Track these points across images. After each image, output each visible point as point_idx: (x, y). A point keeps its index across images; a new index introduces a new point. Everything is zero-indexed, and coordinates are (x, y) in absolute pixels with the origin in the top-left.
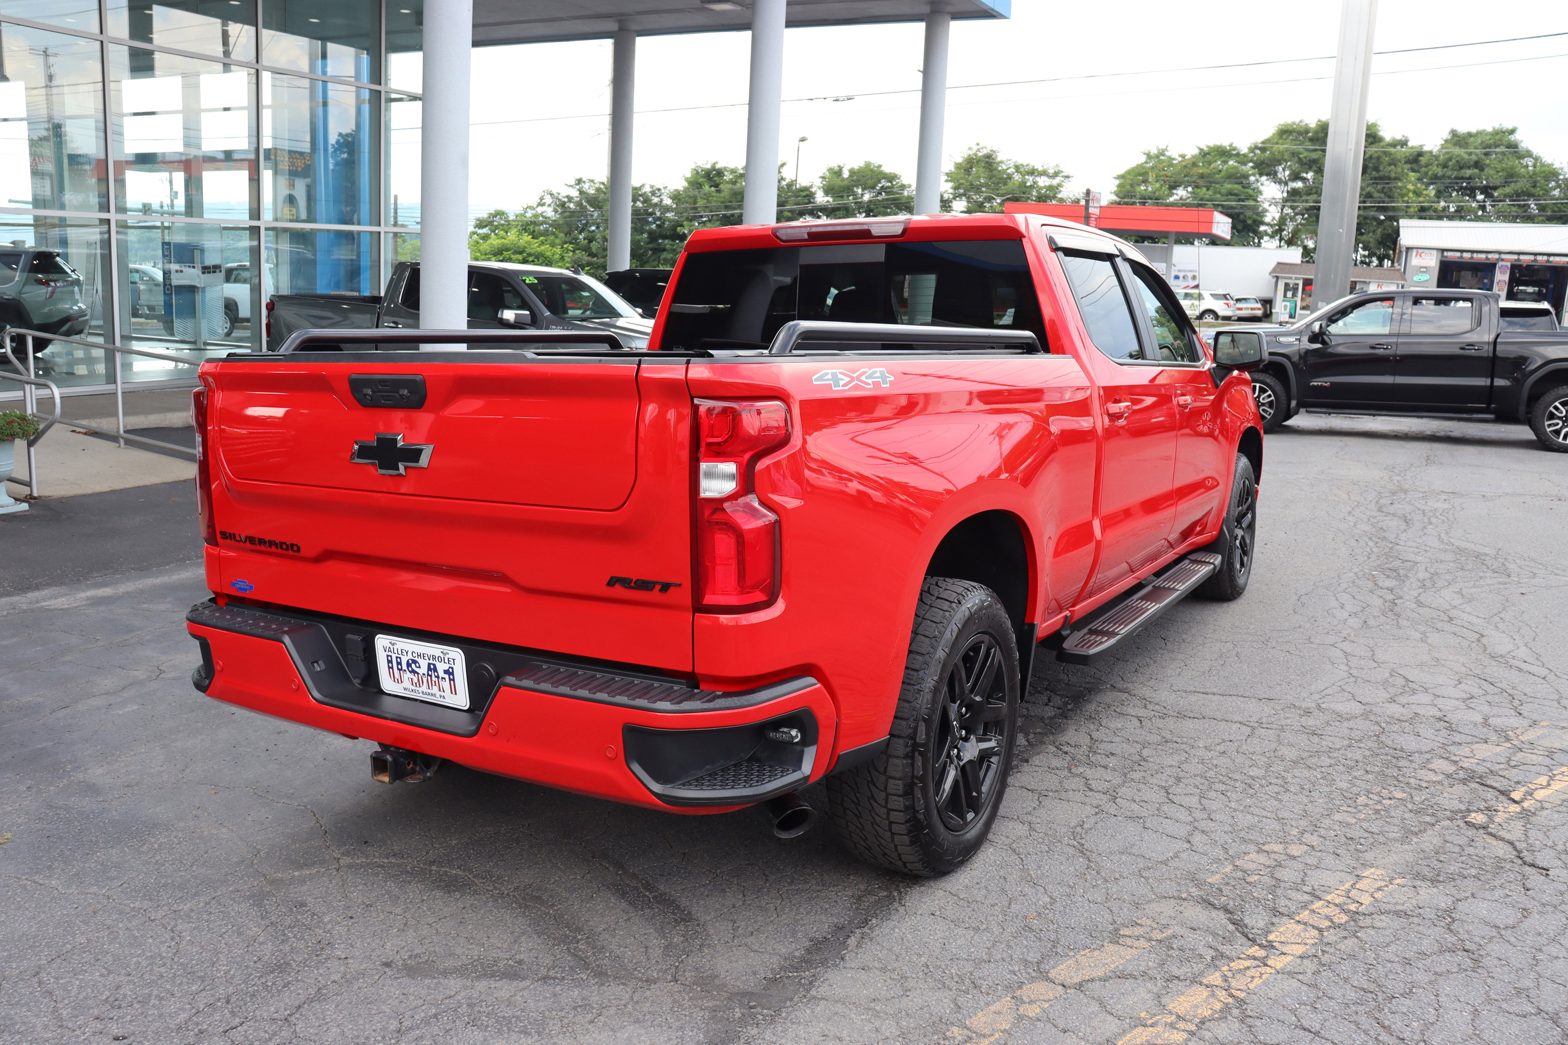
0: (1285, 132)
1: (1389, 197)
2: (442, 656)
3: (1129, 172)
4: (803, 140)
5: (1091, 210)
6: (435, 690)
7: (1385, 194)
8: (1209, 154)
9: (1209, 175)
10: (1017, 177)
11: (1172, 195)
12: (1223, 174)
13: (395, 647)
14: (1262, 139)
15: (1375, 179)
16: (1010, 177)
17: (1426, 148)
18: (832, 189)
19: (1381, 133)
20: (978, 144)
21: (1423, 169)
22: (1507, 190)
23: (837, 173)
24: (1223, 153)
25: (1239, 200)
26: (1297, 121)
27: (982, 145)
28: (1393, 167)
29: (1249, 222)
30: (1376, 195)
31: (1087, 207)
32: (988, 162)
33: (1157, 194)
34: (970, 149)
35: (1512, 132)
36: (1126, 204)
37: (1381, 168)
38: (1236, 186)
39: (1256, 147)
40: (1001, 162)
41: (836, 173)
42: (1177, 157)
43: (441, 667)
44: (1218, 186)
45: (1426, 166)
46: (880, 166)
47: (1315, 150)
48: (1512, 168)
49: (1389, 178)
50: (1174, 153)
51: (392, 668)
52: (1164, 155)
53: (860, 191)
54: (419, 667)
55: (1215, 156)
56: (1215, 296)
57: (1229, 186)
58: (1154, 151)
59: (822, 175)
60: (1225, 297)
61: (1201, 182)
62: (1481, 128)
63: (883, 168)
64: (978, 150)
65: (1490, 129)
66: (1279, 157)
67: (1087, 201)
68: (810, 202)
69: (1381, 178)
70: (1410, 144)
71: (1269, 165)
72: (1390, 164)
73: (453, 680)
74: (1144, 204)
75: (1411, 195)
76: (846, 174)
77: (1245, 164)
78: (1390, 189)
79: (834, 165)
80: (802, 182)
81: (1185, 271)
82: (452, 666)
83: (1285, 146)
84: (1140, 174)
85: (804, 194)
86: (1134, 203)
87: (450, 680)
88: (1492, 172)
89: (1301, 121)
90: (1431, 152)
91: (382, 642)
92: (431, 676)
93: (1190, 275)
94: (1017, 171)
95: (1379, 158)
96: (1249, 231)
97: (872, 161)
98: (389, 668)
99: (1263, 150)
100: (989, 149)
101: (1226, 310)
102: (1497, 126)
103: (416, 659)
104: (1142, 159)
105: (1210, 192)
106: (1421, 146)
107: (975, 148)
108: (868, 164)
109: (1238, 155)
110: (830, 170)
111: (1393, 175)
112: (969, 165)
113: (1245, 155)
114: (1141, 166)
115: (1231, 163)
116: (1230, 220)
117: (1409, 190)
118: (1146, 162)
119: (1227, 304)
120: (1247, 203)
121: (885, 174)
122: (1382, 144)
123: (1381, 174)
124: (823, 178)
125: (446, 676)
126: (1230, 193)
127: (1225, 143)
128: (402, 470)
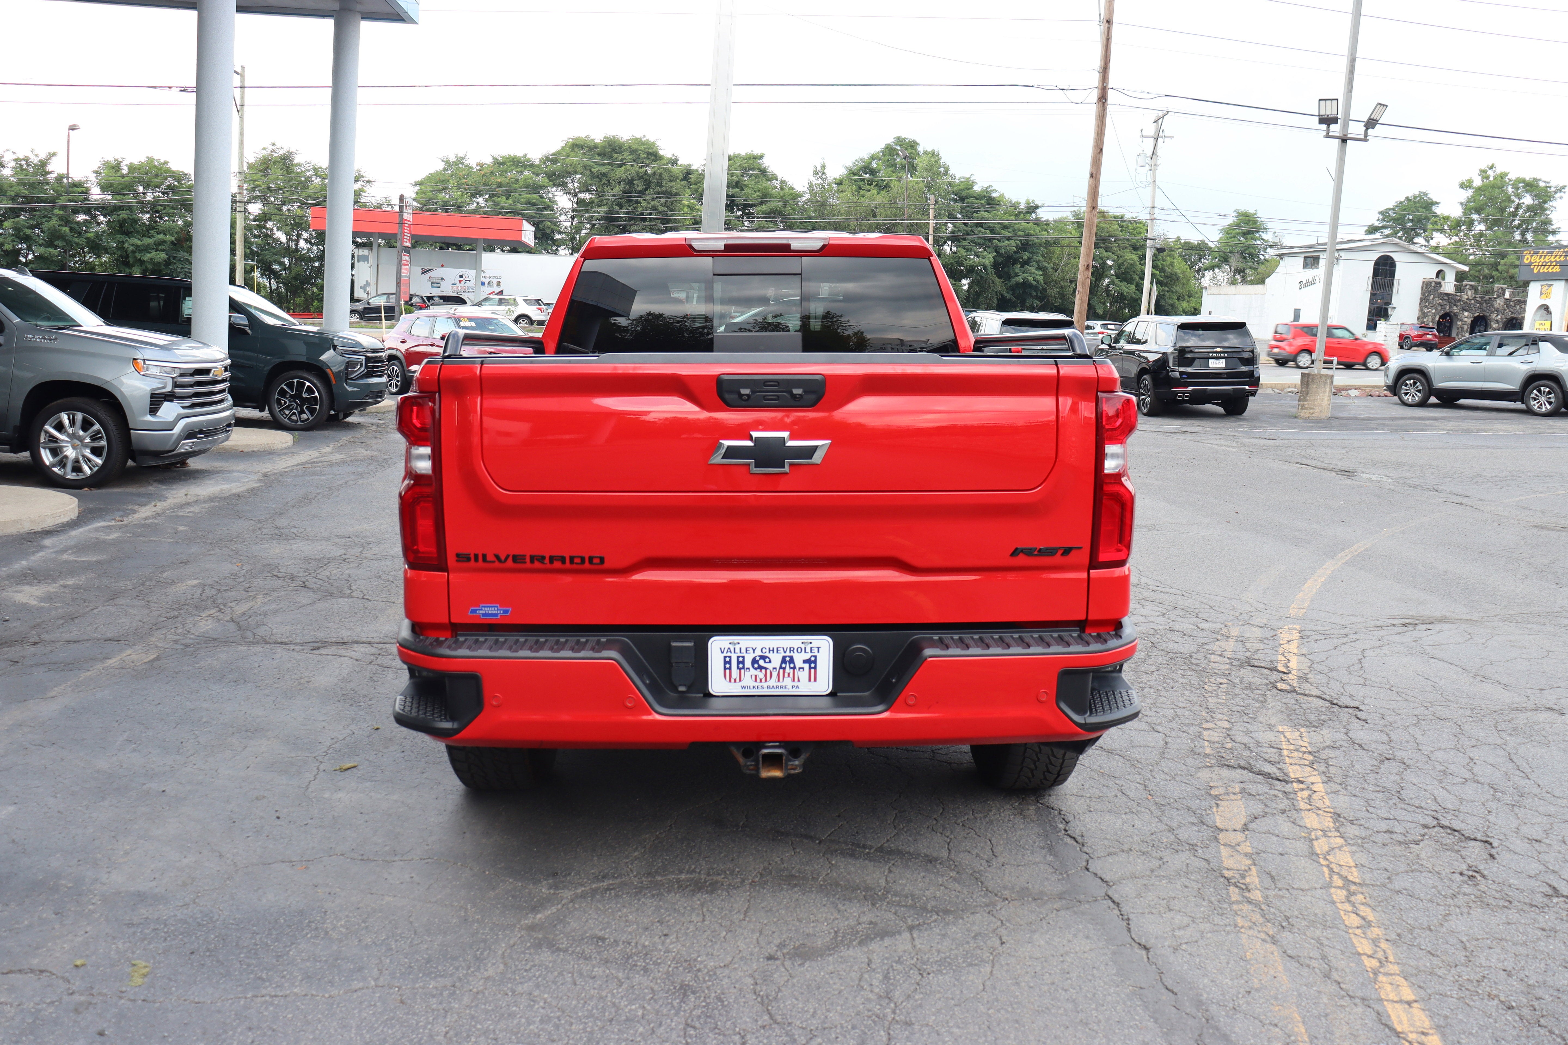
0: (576, 146)
1: (672, 210)
2: (803, 646)
3: (430, 178)
4: (73, 128)
5: (405, 216)
6: (788, 682)
7: (667, 207)
8: (503, 163)
9: (509, 184)
10: (317, 181)
11: (472, 202)
12: (521, 183)
13: (737, 647)
14: (552, 151)
15: (659, 193)
16: (309, 179)
17: (694, 168)
18: (111, 186)
19: (661, 153)
20: (273, 144)
21: (693, 186)
22: (764, 208)
23: (116, 167)
24: (519, 163)
25: (538, 210)
26: (583, 136)
27: (278, 145)
28: (673, 183)
29: (548, 231)
30: (660, 208)
31: (401, 213)
32: (286, 162)
33: (459, 201)
34: (264, 149)
35: (761, 157)
36: (427, 210)
37: (664, 183)
38: (535, 196)
39: (547, 159)
40: (299, 165)
41: (113, 168)
42: (474, 166)
43: (799, 659)
44: (517, 195)
45: (696, 184)
46: (166, 163)
47: (604, 164)
48: (766, 188)
49: (671, 194)
50: (472, 161)
51: (730, 669)
52: (462, 164)
53: (141, 189)
54: (770, 662)
55: (511, 166)
56: (527, 301)
57: (528, 196)
58: (453, 159)
59: (96, 169)
60: (538, 302)
61: (499, 191)
62: (737, 153)
63: (170, 165)
64: (273, 151)
65: (743, 154)
66: (570, 169)
67: (401, 207)
68: (85, 199)
69: (664, 193)
70: (679, 163)
71: (560, 177)
72: (671, 181)
73: (815, 668)
74: (447, 211)
75: (686, 209)
76: (125, 170)
77: (538, 175)
78: (672, 203)
79: (110, 158)
80: (76, 175)
81: (490, 277)
82: (816, 654)
83: (577, 159)
84: (441, 181)
85: (79, 190)
86: (435, 210)
87: (810, 668)
88: (750, 191)
89: (587, 136)
90: (697, 171)
91: (717, 646)
92: (784, 669)
93: (495, 281)
94: (316, 175)
95: (661, 175)
96: (547, 239)
97: (156, 157)
98: (725, 669)
99: (554, 161)
100: (286, 149)
101: (539, 315)
102: (749, 151)
103: (767, 654)
104: (441, 166)
105: (510, 201)
106: (690, 165)
107: (271, 148)
108: (150, 160)
109: (532, 166)
110: (106, 164)
111: (674, 191)
112: (265, 165)
113: (538, 166)
114: (438, 173)
115: (526, 173)
116: (533, 229)
117: (684, 205)
118: (445, 170)
119: (540, 309)
120: (545, 212)
121: (173, 172)
122: (664, 161)
123: (664, 189)
124: (97, 173)
125: (806, 666)
126: (529, 203)
127: (519, 153)
128: (787, 469)
